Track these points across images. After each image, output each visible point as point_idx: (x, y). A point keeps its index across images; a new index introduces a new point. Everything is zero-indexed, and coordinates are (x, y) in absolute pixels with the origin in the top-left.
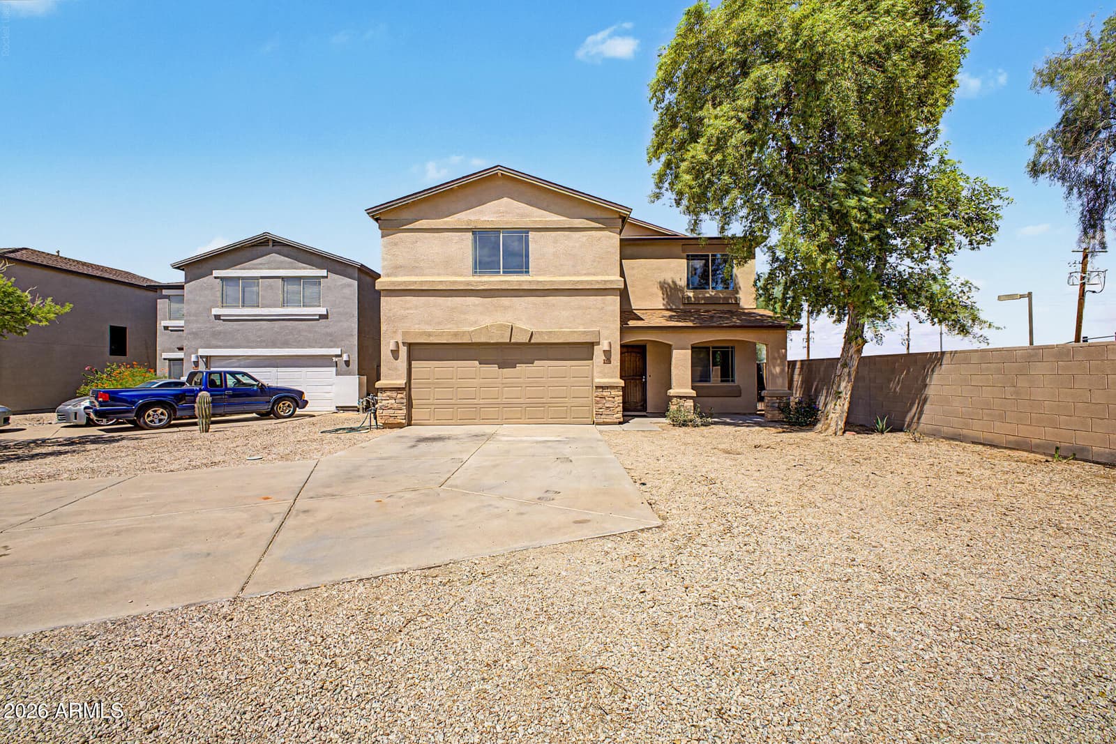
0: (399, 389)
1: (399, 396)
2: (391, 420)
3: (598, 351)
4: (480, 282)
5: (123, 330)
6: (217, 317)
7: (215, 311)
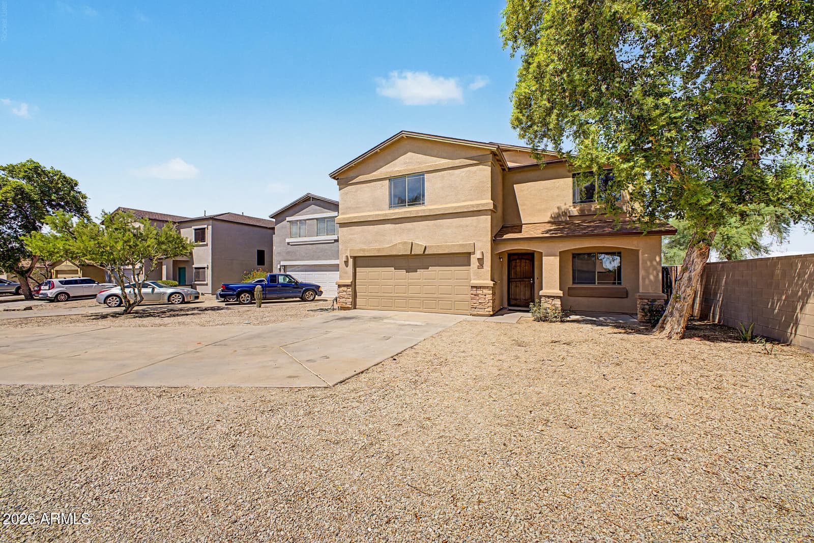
0: (347, 286)
1: (348, 290)
2: (344, 305)
3: (474, 259)
4: (393, 213)
5: (263, 252)
6: (288, 243)
7: (288, 240)
